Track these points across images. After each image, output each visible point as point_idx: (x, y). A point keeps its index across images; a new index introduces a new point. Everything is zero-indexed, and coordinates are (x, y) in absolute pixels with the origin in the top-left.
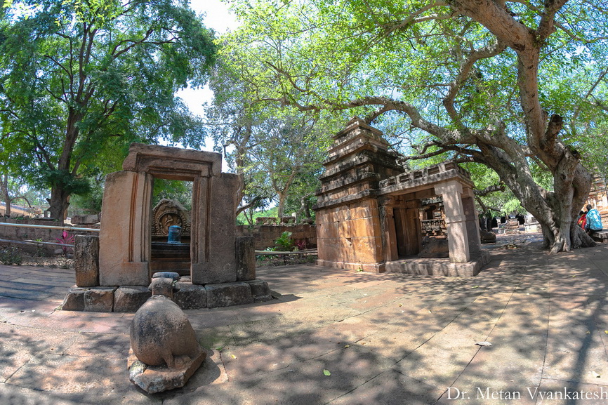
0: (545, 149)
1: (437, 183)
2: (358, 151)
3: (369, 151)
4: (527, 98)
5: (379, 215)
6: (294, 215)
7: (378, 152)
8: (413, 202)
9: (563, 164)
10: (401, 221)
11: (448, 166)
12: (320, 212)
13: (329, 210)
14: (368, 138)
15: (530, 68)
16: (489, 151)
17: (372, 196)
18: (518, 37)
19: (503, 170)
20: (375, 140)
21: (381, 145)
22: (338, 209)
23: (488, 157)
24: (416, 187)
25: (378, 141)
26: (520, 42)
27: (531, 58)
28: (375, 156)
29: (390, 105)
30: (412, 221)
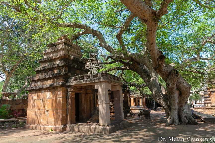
0: (157, 70)
1: (96, 83)
2: (61, 58)
3: (67, 59)
4: (149, 45)
5: (66, 97)
6: (16, 91)
7: (73, 60)
8: (90, 90)
9: (169, 78)
10: (82, 101)
11: (103, 75)
12: (32, 92)
13: (38, 91)
14: (68, 51)
15: (151, 30)
16: (137, 66)
17: (63, 86)
18: (144, 16)
19: (144, 76)
20: (73, 52)
21: (77, 55)
22: (43, 91)
23: (137, 69)
24: (86, 84)
25: (75, 53)
26: (145, 18)
27: (151, 26)
28: (71, 62)
29: (88, 30)
30: (89, 101)
